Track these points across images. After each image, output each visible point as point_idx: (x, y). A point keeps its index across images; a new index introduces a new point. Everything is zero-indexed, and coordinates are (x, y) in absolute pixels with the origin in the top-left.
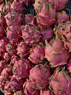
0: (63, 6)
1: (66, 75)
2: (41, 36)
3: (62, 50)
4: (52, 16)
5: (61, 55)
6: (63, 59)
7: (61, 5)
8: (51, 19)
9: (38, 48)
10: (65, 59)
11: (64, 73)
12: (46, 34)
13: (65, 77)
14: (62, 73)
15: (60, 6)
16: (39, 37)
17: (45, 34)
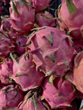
0: (45, 5)
1: (35, 104)
2: (14, 46)
3: (31, 68)
4: (25, 19)
5: (28, 77)
6: (32, 81)
7: (42, 4)
8: (26, 22)
9: (6, 63)
10: (35, 81)
11: (34, 101)
12: (21, 43)
13: (34, 108)
14: (31, 101)
15: (40, 5)
16: (10, 47)
17: (19, 43)
